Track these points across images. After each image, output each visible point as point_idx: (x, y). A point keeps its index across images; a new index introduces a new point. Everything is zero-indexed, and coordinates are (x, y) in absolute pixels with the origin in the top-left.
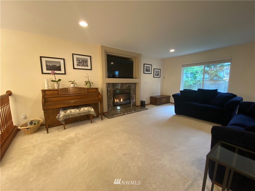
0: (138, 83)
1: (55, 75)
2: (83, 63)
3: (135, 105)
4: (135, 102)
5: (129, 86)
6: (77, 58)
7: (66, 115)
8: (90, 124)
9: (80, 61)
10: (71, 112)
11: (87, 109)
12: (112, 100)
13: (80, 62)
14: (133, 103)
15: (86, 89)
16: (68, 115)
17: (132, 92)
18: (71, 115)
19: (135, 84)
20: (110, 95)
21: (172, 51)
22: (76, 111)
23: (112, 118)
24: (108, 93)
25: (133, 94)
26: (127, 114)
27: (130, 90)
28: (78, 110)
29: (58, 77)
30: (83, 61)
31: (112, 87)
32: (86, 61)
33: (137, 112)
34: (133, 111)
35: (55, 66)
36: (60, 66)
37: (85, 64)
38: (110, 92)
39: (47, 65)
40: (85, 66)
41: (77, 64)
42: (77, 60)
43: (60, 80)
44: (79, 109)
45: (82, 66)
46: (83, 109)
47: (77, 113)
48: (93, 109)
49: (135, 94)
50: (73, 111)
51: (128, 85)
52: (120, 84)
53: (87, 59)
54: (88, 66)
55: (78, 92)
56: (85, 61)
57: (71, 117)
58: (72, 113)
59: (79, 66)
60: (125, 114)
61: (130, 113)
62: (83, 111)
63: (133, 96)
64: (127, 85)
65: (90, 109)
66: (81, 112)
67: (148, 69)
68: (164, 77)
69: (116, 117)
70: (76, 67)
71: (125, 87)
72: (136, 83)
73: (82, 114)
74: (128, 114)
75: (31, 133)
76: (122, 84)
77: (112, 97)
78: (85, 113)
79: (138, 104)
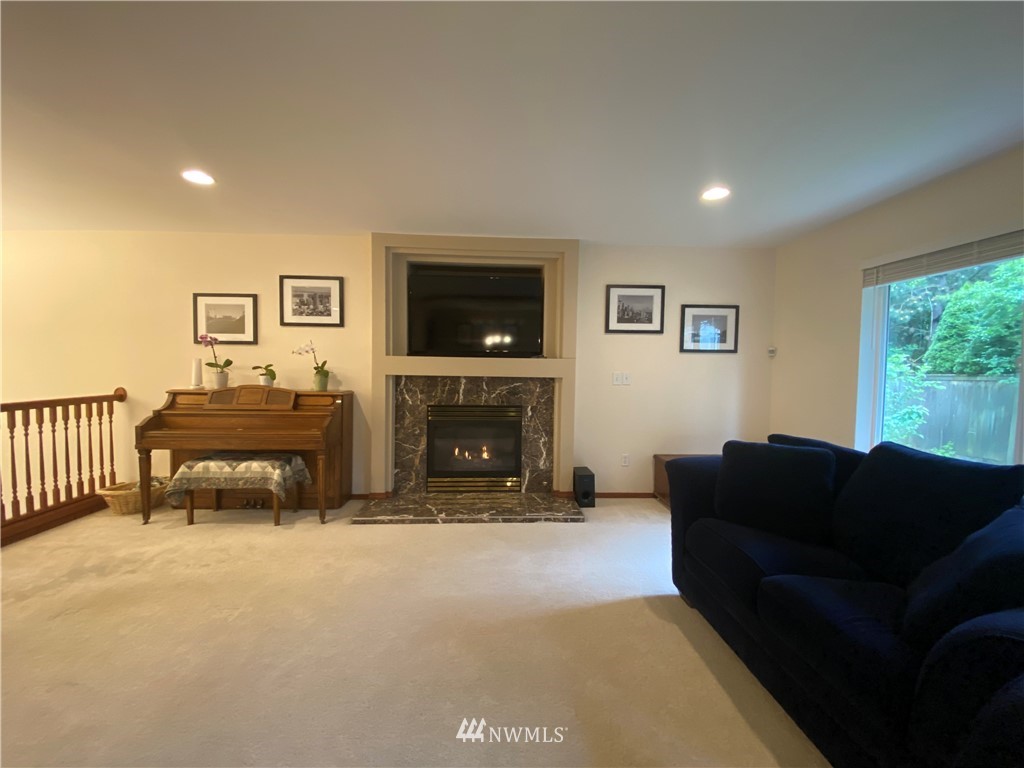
0: (561, 379)
1: (216, 347)
2: (315, 304)
4: (550, 471)
5: (513, 392)
6: (295, 289)
7: (193, 476)
8: (270, 527)
9: (305, 297)
10: (207, 469)
11: (260, 470)
12: (423, 445)
13: (302, 303)
14: (532, 472)
15: (293, 397)
16: (198, 480)
17: (530, 421)
18: (208, 479)
19: (548, 384)
20: (414, 426)
22: (224, 467)
23: (364, 522)
24: (399, 417)
25: (536, 431)
26: (444, 521)
27: (521, 409)
28: (230, 466)
29: (223, 353)
30: (313, 297)
31: (422, 392)
32: (325, 297)
33: (505, 521)
34: (485, 516)
35: (230, 318)
36: (242, 319)
37: (321, 308)
38: (413, 414)
39: (208, 318)
40: (321, 314)
41: (294, 310)
42: (294, 296)
43: (228, 363)
44: (235, 464)
45: (311, 314)
46: (246, 467)
47: (225, 479)
48: (278, 471)
49: (550, 434)
50: (217, 469)
51: (504, 387)
52: (463, 381)
53: (329, 289)
54: (329, 315)
55: (263, 404)
56: (321, 297)
57: (204, 485)
58: (211, 475)
59: (301, 314)
60: (434, 522)
61: (460, 521)
62: (246, 472)
63: (536, 441)
64: (503, 389)
65: (270, 469)
66: (238, 476)
67: (637, 307)
69: (383, 522)
70: (289, 318)
71: (489, 393)
72: (553, 379)
73: (240, 483)
74: (451, 521)
76: (474, 381)
77: (420, 435)
78: (252, 483)
79: (563, 482)
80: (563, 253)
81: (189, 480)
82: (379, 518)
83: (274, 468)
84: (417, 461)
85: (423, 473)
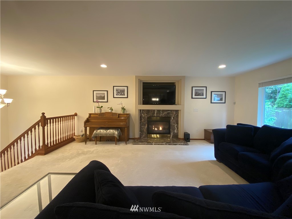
0: (181, 110)
1: (99, 103)
2: (121, 93)
3: (176, 136)
5: (168, 114)
6: (116, 89)
7: (97, 133)
8: (114, 145)
9: (119, 91)
10: (100, 131)
11: (113, 132)
12: (146, 127)
13: (118, 92)
14: (173, 133)
15: (118, 115)
16: (98, 134)
17: (173, 121)
18: (101, 134)
19: (177, 111)
20: (144, 122)
21: (222, 66)
22: (104, 131)
23: (136, 144)
24: (141, 120)
25: (174, 123)
26: (154, 144)
27: (170, 118)
28: (106, 131)
29: (101, 104)
30: (121, 91)
31: (146, 113)
32: (124, 91)
33: (169, 145)
34: (164, 143)
35: (101, 96)
36: (104, 96)
37: (123, 93)
38: (144, 119)
39: (96, 96)
40: (123, 95)
41: (116, 94)
42: (116, 91)
43: (102, 107)
44: (107, 130)
45: (120, 95)
46: (109, 131)
47: (105, 134)
48: (117, 132)
49: (177, 124)
50: (103, 132)
51: (166, 112)
52: (156, 111)
53: (125, 89)
54: (124, 95)
55: (111, 116)
56: (123, 91)
57: (100, 135)
58: (101, 133)
59: (118, 95)
60: (152, 144)
61: (158, 144)
62: (109, 132)
63: (174, 126)
64: (166, 113)
65: (115, 131)
66: (107, 133)
67: (200, 92)
68: (234, 103)
69: (140, 144)
70: (115, 96)
71: (162, 114)
72: (178, 110)
73: (108, 135)
74: (156, 144)
75: (79, 142)
76: (159, 111)
77: (146, 124)
78: (111, 135)
79: (181, 136)
80: (181, 79)
81: (96, 134)
82: (139, 143)
83: (116, 131)
84: (145, 130)
85: (146, 133)
